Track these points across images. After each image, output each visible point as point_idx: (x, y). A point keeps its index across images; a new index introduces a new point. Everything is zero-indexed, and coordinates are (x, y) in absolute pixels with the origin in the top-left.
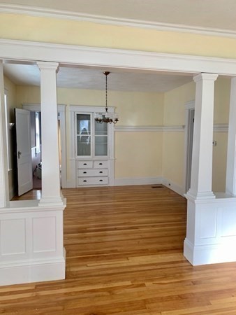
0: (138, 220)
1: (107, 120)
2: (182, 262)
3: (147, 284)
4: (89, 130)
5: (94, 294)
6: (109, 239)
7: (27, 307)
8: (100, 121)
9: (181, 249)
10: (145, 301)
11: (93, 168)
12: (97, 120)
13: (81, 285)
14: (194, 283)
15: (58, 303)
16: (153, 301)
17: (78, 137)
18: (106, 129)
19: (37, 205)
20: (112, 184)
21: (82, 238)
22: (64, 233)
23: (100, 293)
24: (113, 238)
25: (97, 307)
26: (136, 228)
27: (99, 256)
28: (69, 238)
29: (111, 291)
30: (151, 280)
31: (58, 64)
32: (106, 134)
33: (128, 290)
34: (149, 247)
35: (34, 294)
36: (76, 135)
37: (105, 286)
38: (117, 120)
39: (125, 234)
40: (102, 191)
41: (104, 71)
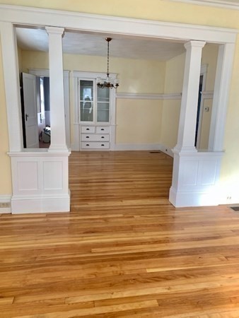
0: (134, 176)
1: (108, 85)
2: (167, 205)
3: (135, 216)
4: (92, 96)
5: (93, 221)
6: (108, 188)
7: (41, 227)
8: (102, 85)
9: (167, 197)
10: (132, 226)
11: (95, 133)
12: (99, 84)
13: (82, 215)
14: (174, 217)
15: (64, 225)
16: (138, 226)
17: (82, 103)
18: (108, 96)
19: (47, 151)
20: (112, 149)
21: (84, 187)
22: (69, 183)
23: (98, 221)
24: (111, 187)
25: (95, 228)
26: (132, 181)
27: (98, 199)
28: (73, 187)
29: (106, 220)
30: (139, 215)
31: (63, 29)
32: (108, 100)
33: (119, 220)
34: (141, 194)
35: (46, 220)
36: (80, 101)
37: (102, 217)
38: (117, 85)
39: (121, 185)
40: (104, 155)
41: (107, 37)
